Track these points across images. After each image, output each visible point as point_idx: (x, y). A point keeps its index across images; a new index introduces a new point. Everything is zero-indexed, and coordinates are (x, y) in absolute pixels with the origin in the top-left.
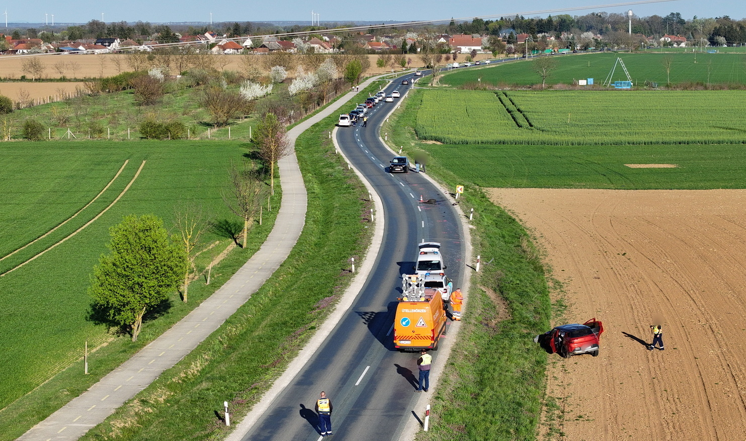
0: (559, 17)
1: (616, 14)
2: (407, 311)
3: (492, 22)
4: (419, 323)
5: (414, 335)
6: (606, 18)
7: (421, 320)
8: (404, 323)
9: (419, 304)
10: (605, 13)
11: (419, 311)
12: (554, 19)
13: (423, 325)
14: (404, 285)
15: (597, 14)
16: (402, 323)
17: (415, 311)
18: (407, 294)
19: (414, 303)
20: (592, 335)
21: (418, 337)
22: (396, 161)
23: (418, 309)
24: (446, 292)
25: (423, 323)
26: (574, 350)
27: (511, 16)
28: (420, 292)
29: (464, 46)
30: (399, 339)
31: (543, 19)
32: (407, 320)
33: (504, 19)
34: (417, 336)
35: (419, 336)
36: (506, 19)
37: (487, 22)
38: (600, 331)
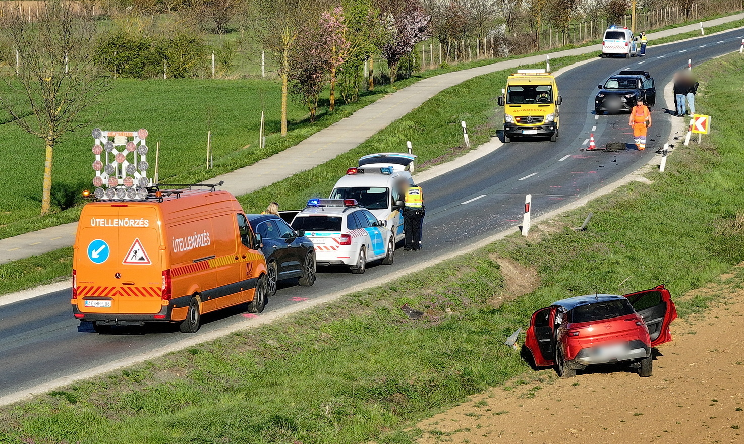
2: (102, 222)
4: (132, 254)
5: (118, 284)
7: (137, 247)
8: (95, 255)
9: (131, 207)
11: (131, 223)
13: (142, 259)
14: (98, 158)
16: (90, 255)
17: (122, 223)
18: (105, 182)
19: (122, 203)
20: (629, 316)
21: (129, 289)
22: (614, 85)
23: (131, 217)
24: (348, 243)
25: (140, 254)
26: (580, 354)
28: (136, 174)
30: (82, 296)
32: (104, 247)
34: (125, 287)
35: (132, 287)
38: (667, 315)
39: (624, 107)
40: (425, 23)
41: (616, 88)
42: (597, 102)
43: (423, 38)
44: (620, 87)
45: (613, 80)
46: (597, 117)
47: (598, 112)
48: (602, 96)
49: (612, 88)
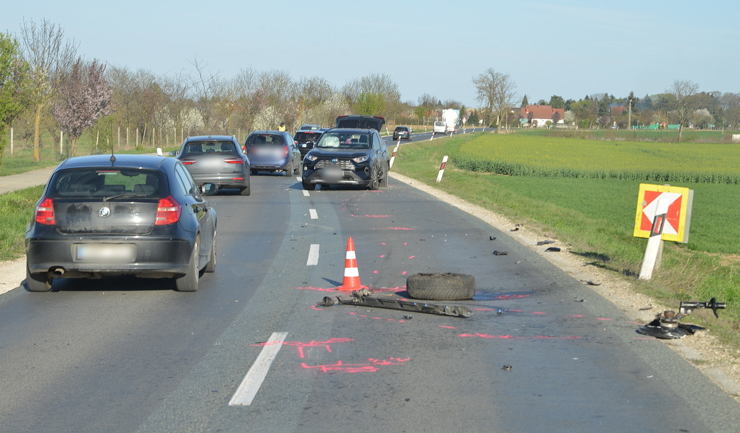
0: (659, 96)
1: (732, 94)
3: (574, 102)
6: (719, 99)
10: (718, 92)
12: (653, 99)
15: (708, 94)
22: (332, 142)
27: (598, 95)
29: (541, 118)
31: (639, 98)
33: (590, 98)
36: (592, 99)
37: (568, 102)
39: (347, 177)
40: (107, 97)
41: (336, 148)
42: (306, 168)
43: (106, 113)
44: (342, 146)
45: (331, 136)
46: (306, 193)
47: (307, 185)
48: (315, 159)
49: (330, 147)
